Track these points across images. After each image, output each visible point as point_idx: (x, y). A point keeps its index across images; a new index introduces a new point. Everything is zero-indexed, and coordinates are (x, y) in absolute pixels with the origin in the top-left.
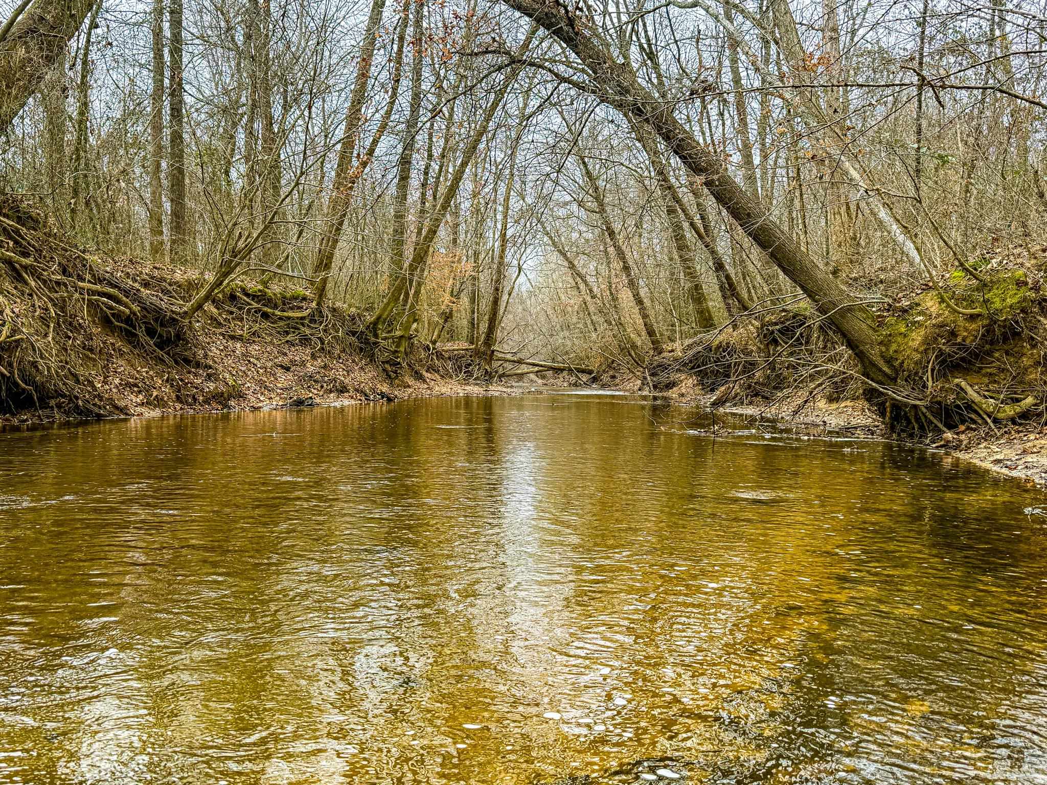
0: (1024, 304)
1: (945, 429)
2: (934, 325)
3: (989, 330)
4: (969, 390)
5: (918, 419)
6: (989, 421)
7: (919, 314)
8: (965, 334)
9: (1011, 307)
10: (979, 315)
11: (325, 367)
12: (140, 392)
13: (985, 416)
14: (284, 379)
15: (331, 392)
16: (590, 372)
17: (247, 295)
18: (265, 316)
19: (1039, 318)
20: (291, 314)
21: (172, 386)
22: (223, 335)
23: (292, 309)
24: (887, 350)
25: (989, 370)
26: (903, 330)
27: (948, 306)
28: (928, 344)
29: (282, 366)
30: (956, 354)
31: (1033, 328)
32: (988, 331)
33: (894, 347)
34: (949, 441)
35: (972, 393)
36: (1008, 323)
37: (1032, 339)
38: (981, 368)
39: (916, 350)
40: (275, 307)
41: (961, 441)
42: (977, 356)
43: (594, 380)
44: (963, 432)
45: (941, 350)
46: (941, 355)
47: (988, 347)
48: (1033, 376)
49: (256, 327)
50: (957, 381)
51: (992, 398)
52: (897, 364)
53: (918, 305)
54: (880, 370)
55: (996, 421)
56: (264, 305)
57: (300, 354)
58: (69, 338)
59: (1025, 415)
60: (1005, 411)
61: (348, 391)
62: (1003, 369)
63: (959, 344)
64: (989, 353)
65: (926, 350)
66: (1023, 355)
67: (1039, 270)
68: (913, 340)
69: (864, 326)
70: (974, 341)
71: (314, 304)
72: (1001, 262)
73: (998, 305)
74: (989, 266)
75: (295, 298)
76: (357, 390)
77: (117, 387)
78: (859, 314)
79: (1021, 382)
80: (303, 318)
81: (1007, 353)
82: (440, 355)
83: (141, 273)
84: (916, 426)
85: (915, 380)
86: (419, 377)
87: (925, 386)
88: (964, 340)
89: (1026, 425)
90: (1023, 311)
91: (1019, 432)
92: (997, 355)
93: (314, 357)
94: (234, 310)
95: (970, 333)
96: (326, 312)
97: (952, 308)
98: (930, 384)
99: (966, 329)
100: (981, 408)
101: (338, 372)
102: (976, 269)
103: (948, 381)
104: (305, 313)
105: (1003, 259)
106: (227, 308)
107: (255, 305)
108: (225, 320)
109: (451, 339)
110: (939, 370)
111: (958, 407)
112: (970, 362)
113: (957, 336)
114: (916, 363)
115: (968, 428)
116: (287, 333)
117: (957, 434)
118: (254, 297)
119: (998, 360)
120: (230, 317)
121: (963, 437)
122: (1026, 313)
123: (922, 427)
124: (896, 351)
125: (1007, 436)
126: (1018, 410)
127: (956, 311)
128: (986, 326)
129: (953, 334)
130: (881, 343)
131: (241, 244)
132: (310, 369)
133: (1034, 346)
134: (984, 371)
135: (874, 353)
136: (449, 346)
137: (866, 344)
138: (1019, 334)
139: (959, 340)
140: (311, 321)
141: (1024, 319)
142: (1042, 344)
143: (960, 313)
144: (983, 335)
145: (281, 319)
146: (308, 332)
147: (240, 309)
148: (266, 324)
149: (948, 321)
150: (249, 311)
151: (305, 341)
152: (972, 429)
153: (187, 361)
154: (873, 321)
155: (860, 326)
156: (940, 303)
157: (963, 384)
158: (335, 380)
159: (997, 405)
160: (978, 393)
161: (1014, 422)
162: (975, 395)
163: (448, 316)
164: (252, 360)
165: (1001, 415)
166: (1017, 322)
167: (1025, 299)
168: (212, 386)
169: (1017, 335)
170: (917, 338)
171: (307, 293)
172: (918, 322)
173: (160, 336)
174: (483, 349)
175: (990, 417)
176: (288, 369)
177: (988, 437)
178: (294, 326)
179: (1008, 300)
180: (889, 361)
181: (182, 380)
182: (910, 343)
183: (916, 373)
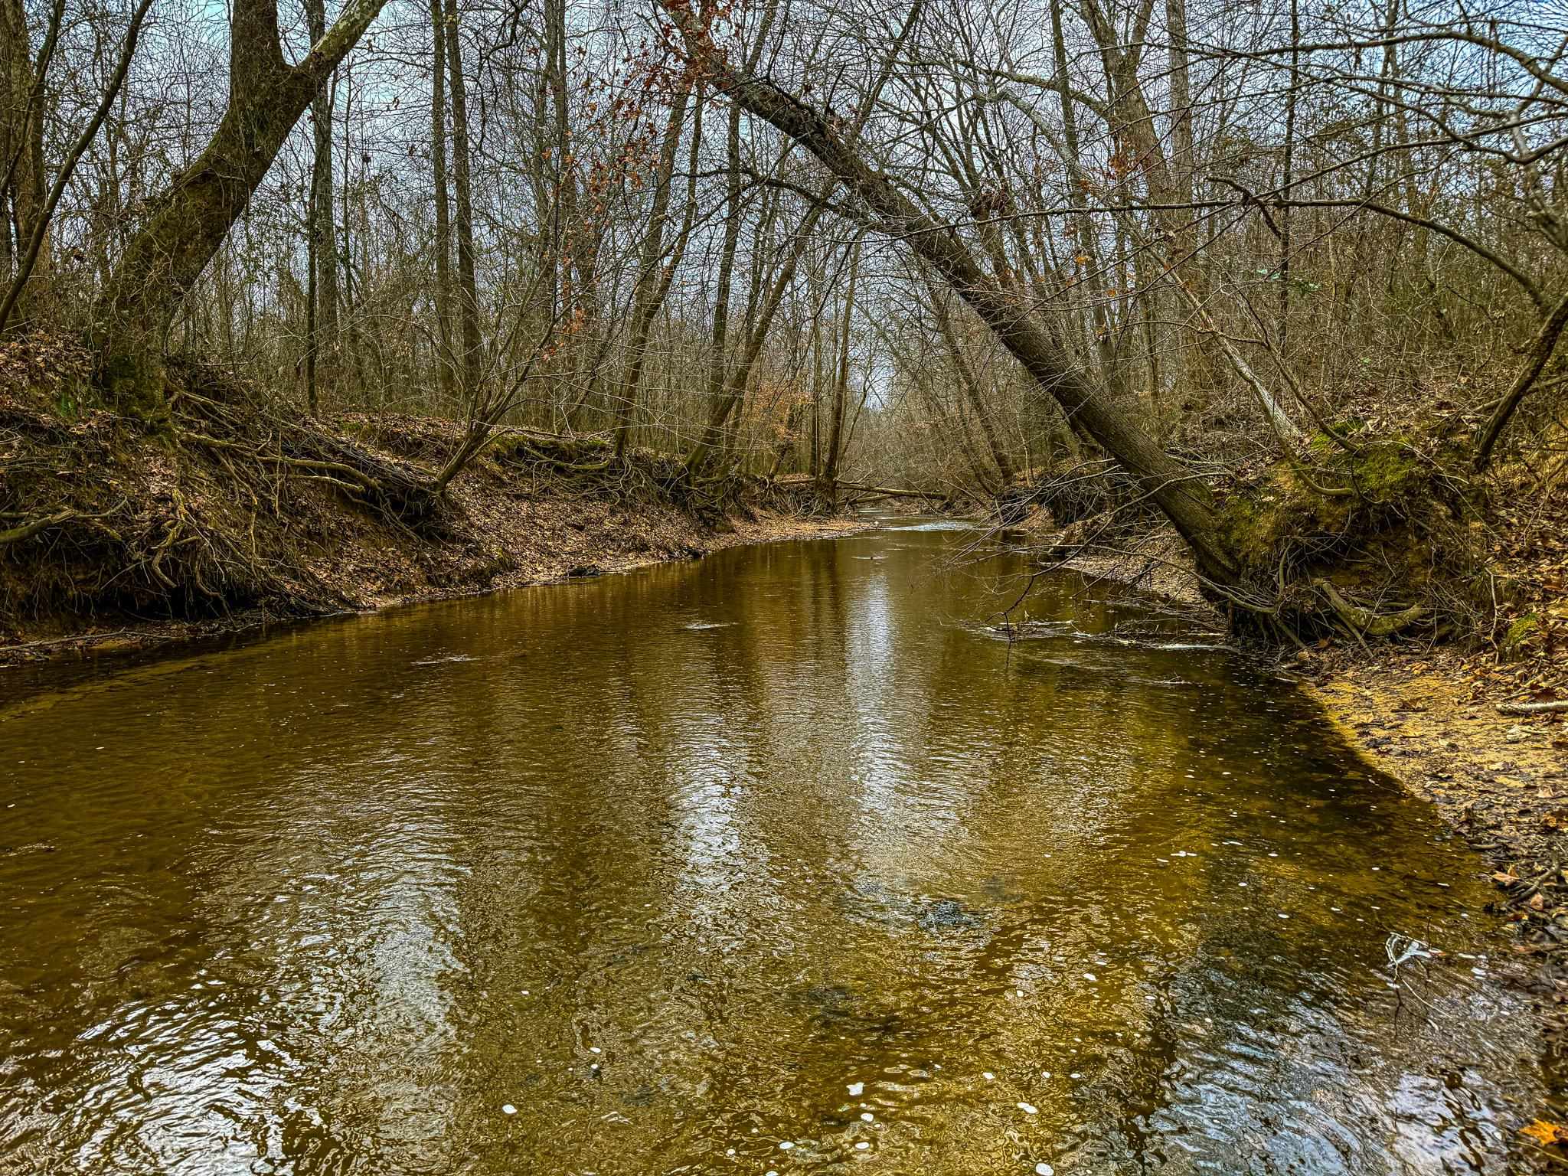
0: (1410, 484)
1: (1301, 644)
2: (1288, 508)
3: (1362, 514)
4: (1333, 594)
5: (1267, 627)
6: (1359, 637)
7: (1270, 492)
8: (1329, 520)
9: (1391, 486)
10: (1348, 496)
11: (625, 523)
12: (377, 578)
13: (1354, 631)
14: (574, 540)
15: (630, 551)
16: (943, 498)
17: (538, 448)
18: (559, 470)
19: (1429, 501)
20: (588, 466)
21: (422, 566)
22: (508, 496)
23: (589, 460)
24: (1228, 538)
25: (1360, 567)
26: (1248, 512)
27: (1306, 483)
28: (1280, 534)
29: (574, 526)
30: (1317, 546)
31: (1423, 515)
32: (1359, 517)
33: (1236, 535)
34: (1305, 663)
35: (1337, 600)
36: (1387, 509)
37: (1421, 529)
38: (1350, 564)
39: (1265, 541)
40: (571, 459)
41: (1321, 663)
42: (1344, 549)
43: (948, 506)
44: (1324, 649)
45: (1296, 542)
46: (1297, 547)
47: (1359, 537)
48: (1420, 578)
49: (548, 483)
50: (1318, 581)
51: (1363, 605)
52: (1240, 556)
53: (1267, 480)
54: (1219, 563)
55: (1368, 637)
56: (557, 458)
57: (597, 509)
58: (284, 525)
59: (1409, 630)
60: (1381, 625)
61: (648, 549)
62: (1381, 567)
63: (1321, 534)
64: (1362, 545)
65: (1277, 541)
66: (1408, 548)
67: (1432, 436)
68: (1260, 527)
69: (1197, 508)
70: (1341, 529)
71: (613, 455)
72: (1379, 424)
73: (1373, 483)
74: (1362, 430)
75: (593, 448)
76: (659, 547)
77: (350, 575)
78: (1192, 492)
79: (1405, 586)
80: (602, 470)
81: (1386, 545)
82: (778, 490)
83: (413, 432)
84: (1265, 634)
85: (1263, 579)
86: (750, 518)
87: (1275, 588)
88: (1327, 528)
89: (1410, 643)
90: (1408, 492)
91: (1400, 654)
92: (1371, 547)
93: (613, 512)
94: (523, 465)
95: (1337, 520)
96: (627, 461)
97: (1311, 486)
98: (1281, 585)
99: (1330, 515)
100: (1349, 620)
101: (641, 529)
102: (1345, 434)
103: (1305, 581)
104: (603, 464)
105: (1382, 420)
106: (514, 464)
107: (546, 459)
108: (511, 478)
109: (794, 470)
110: (1294, 568)
111: (1318, 616)
112: (1335, 557)
113: (1318, 523)
114: (1263, 558)
115: (1332, 644)
116: (585, 487)
117: (1317, 651)
118: (545, 450)
119: (1373, 554)
120: (516, 475)
121: (1324, 657)
122: (1413, 495)
123: (1271, 636)
124: (1238, 541)
125: (1383, 658)
126: (1400, 623)
127: (1316, 491)
128: (1357, 510)
129: (1313, 520)
130: (1219, 530)
131: (491, 405)
132: (608, 526)
133: (1422, 539)
134: (1353, 568)
135: (1211, 541)
136: (789, 478)
137: (1201, 530)
138: (1402, 522)
139: (1321, 528)
140: (611, 473)
141: (1409, 503)
142: (1434, 536)
143: (1321, 493)
144: (1353, 522)
145: (577, 471)
146: (607, 484)
147: (529, 464)
148: (560, 479)
149: (1306, 501)
150: (540, 465)
151: (604, 495)
152: (1336, 645)
153: (443, 536)
154: (1210, 500)
155: (1192, 507)
156: (1296, 478)
157: (1326, 585)
158: (634, 537)
159: (1370, 617)
160: (1346, 599)
161: (1393, 639)
162: (1341, 602)
163: (786, 449)
164: (538, 521)
165: (1377, 630)
166: (1399, 507)
167: (1411, 476)
168: (470, 563)
169: (1398, 523)
170: (1265, 525)
171: (607, 442)
172: (1267, 503)
173: (409, 509)
174: (824, 481)
175: (1361, 632)
176: (581, 528)
177: (1357, 657)
178: (592, 479)
179: (1388, 477)
180: (1230, 553)
181: (434, 559)
182: (1257, 532)
183: (1263, 572)
